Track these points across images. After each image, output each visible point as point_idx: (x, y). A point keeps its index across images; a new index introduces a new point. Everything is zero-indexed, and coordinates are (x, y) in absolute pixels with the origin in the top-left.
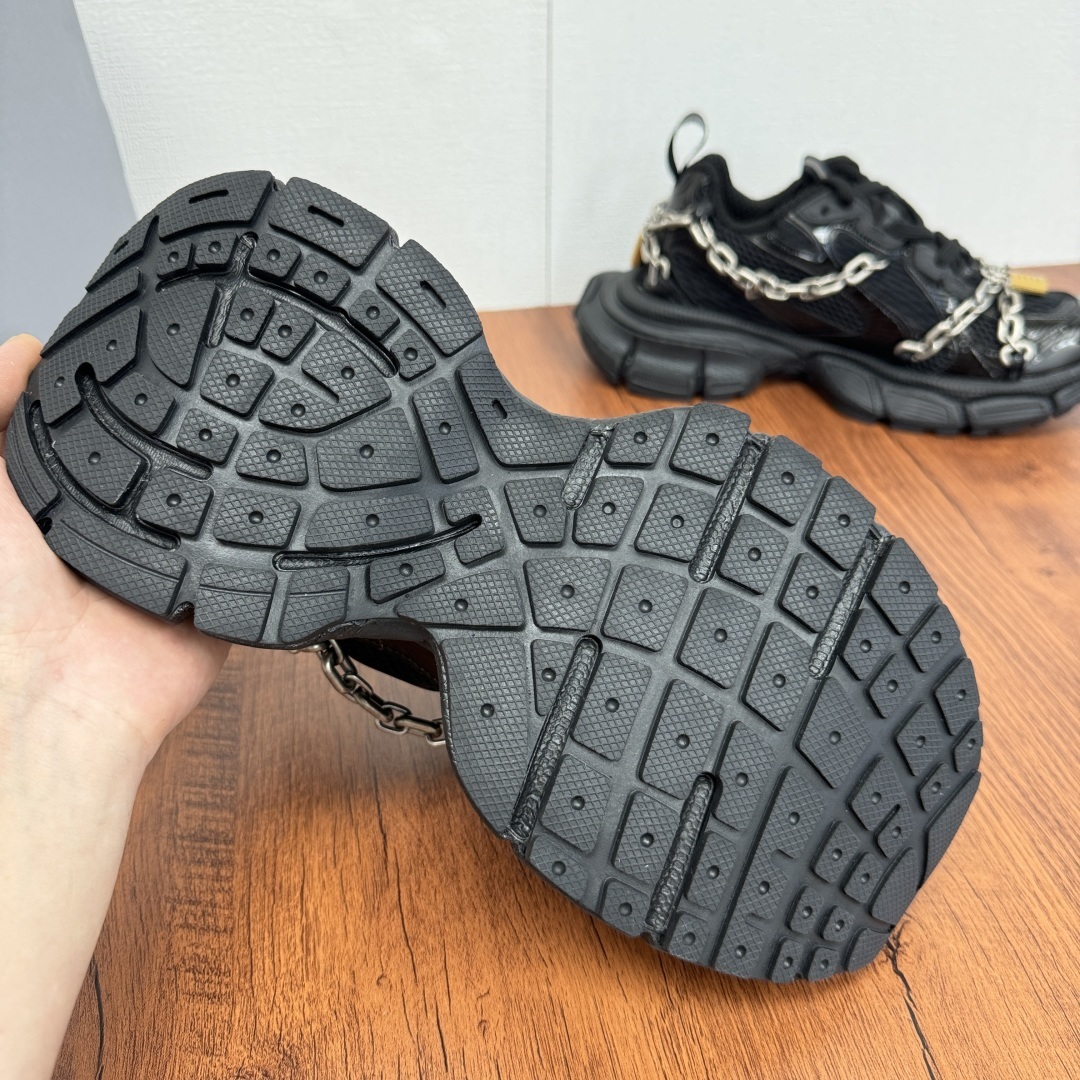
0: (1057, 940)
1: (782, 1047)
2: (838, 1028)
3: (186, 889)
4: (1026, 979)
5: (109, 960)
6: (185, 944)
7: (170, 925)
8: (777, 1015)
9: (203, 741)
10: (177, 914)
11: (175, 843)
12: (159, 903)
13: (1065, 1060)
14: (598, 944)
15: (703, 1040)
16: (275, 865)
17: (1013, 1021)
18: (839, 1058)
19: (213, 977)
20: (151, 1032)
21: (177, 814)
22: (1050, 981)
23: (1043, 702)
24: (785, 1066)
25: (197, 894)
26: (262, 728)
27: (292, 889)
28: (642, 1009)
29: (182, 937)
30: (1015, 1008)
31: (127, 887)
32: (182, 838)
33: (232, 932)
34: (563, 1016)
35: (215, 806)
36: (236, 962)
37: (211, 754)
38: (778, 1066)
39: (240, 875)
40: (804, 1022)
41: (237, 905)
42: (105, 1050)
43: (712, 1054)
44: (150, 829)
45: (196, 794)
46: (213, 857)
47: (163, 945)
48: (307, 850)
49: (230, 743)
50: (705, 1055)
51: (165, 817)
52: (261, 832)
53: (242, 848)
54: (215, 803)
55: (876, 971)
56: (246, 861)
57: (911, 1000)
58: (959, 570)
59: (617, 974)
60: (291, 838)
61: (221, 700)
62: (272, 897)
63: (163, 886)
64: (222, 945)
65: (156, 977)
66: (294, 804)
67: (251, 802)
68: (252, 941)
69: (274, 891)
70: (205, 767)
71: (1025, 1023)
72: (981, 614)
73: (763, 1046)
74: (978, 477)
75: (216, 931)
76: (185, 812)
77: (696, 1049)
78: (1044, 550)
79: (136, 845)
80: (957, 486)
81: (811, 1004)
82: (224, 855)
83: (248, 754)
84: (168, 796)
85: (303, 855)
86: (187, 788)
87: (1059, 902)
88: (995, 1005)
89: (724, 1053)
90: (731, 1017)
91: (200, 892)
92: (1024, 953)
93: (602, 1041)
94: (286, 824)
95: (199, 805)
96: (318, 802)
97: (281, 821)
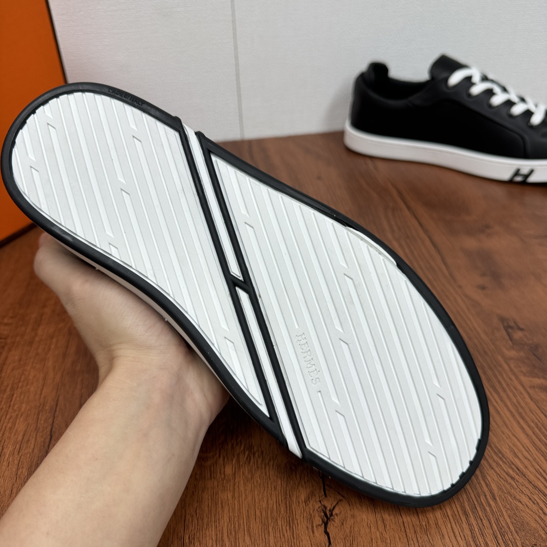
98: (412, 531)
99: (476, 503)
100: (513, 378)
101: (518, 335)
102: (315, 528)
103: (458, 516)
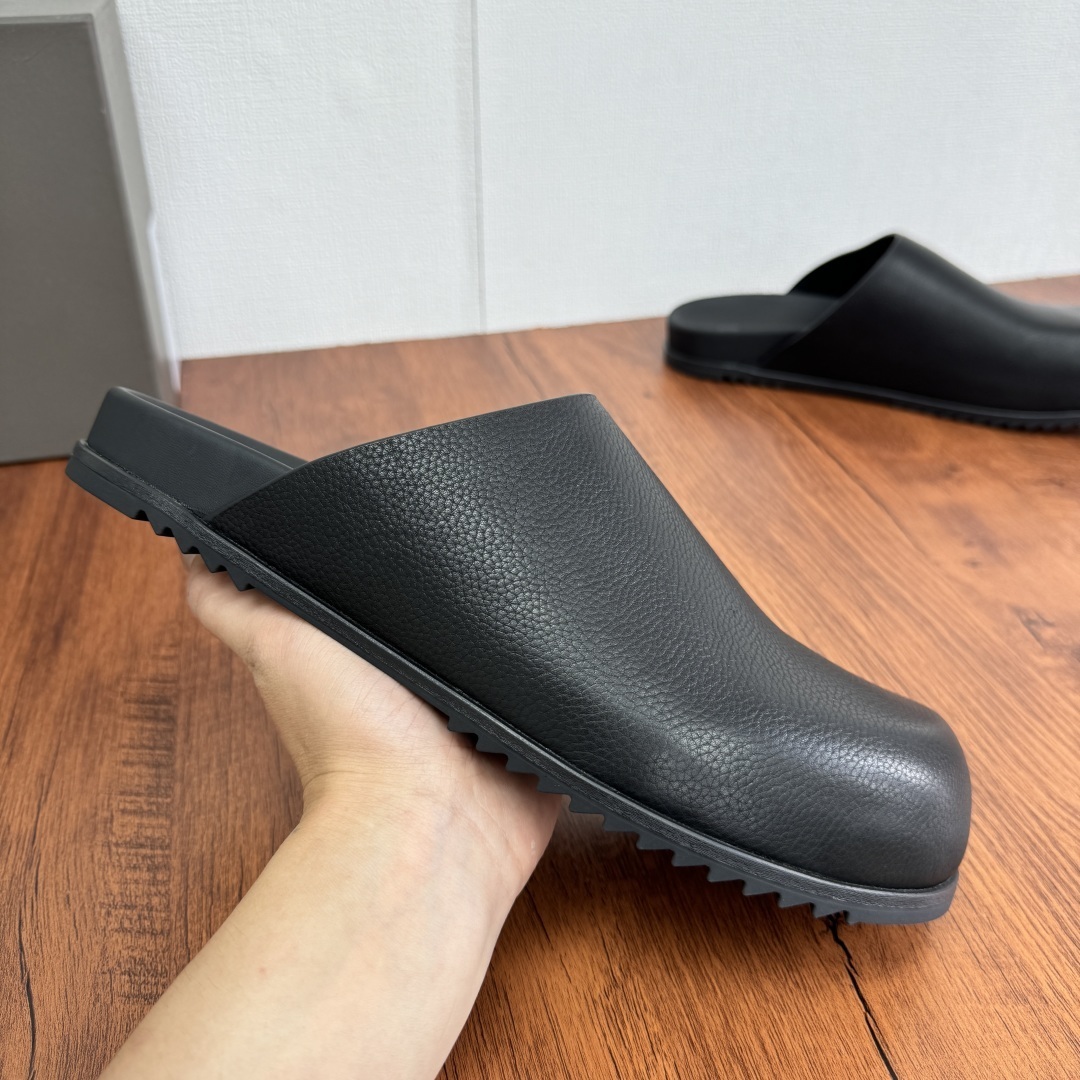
0: (992, 903)
1: (726, 1018)
2: (781, 997)
3: (121, 894)
4: (964, 942)
5: (41, 966)
6: (120, 947)
7: (104, 930)
8: (720, 988)
9: (139, 751)
10: (111, 919)
11: (110, 850)
12: (93, 909)
13: (1004, 1015)
14: (541, 928)
15: (647, 1016)
16: (212, 867)
17: (952, 980)
18: (783, 1025)
19: (150, 979)
20: (85, 1035)
21: (112, 822)
22: (986, 941)
23: (971, 683)
24: (730, 1036)
25: (133, 898)
26: (198, 736)
27: (230, 890)
28: (586, 989)
29: (117, 941)
30: (953, 969)
31: (60, 896)
32: (117, 845)
33: (168, 934)
34: (507, 1000)
35: (150, 813)
36: (173, 963)
37: (147, 764)
38: (723, 1036)
39: (177, 878)
40: (747, 993)
41: (174, 907)
42: (37, 1055)
43: (656, 1028)
44: (84, 838)
45: (131, 802)
46: (149, 862)
47: (97, 950)
48: (244, 852)
49: (165, 752)
50: (650, 1030)
51: (99, 826)
52: (198, 837)
53: (179, 853)
54: (150, 810)
55: (817, 941)
56: (182, 865)
57: (852, 967)
58: (886, 564)
59: (561, 956)
60: (229, 840)
61: (156, 712)
62: (209, 899)
63: (97, 892)
64: (158, 947)
65: (89, 981)
66: (231, 809)
67: (188, 809)
68: (189, 941)
69: (211, 892)
70: (140, 776)
71: (963, 983)
72: (909, 604)
73: (707, 1018)
74: (902, 479)
75: (152, 934)
76: (120, 820)
77: (641, 1025)
78: (968, 544)
79: (70, 854)
80: (883, 487)
81: (754, 976)
82: (160, 860)
83: (184, 762)
84: (103, 805)
85: (241, 857)
86: (122, 798)
87: (993, 868)
88: (934, 968)
89: (668, 1026)
90: (675, 992)
91: (136, 897)
92: (960, 916)
93: (546, 1021)
94: (223, 828)
95: (134, 813)
96: (255, 805)
97: (218, 825)
98: (970, 928)
99: (1053, 880)
100: (1058, 696)
101: (1048, 633)
102: (819, 937)
103: (1032, 901)
